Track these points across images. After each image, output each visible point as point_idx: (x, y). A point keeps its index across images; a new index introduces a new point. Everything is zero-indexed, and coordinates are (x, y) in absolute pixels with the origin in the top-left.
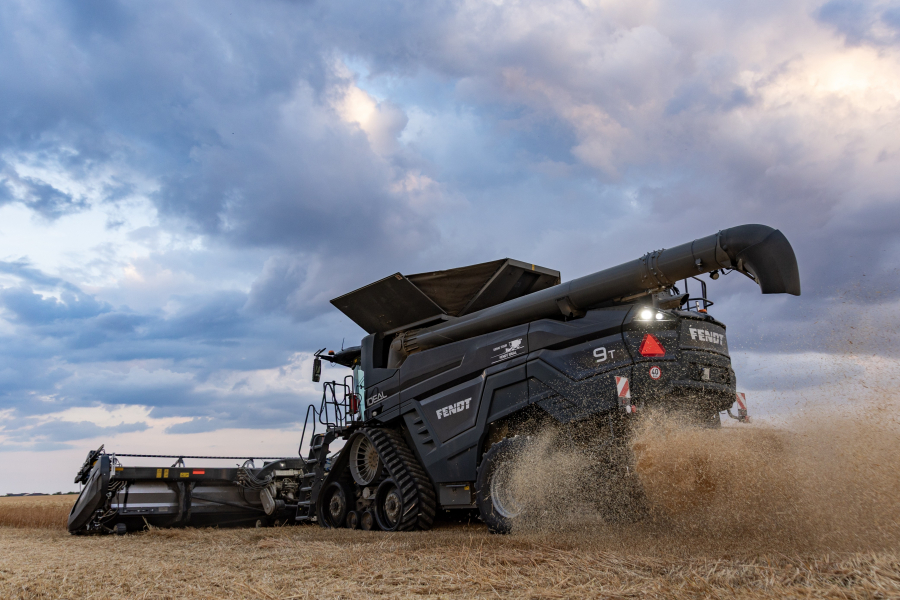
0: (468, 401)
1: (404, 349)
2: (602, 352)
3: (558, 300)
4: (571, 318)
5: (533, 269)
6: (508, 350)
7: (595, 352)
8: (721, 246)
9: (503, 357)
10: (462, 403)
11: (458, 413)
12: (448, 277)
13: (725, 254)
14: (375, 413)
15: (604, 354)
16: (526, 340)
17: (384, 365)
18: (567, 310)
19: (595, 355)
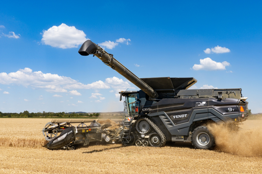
0: (186, 115)
2: (231, 109)
6: (201, 104)
7: (228, 109)
9: (199, 105)
10: (184, 115)
11: (182, 118)
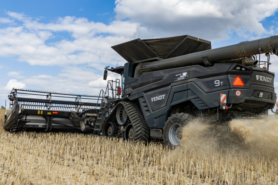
0: (164, 96)
1: (141, 70)
2: (218, 82)
3: (203, 58)
4: (208, 66)
5: (198, 40)
6: (181, 76)
7: (215, 81)
8: (270, 43)
9: (179, 79)
10: (162, 96)
11: (159, 100)
12: (160, 42)
13: (271, 47)
14: (127, 96)
15: (219, 83)
16: (189, 73)
17: (133, 76)
18: (207, 62)
19: (215, 83)
